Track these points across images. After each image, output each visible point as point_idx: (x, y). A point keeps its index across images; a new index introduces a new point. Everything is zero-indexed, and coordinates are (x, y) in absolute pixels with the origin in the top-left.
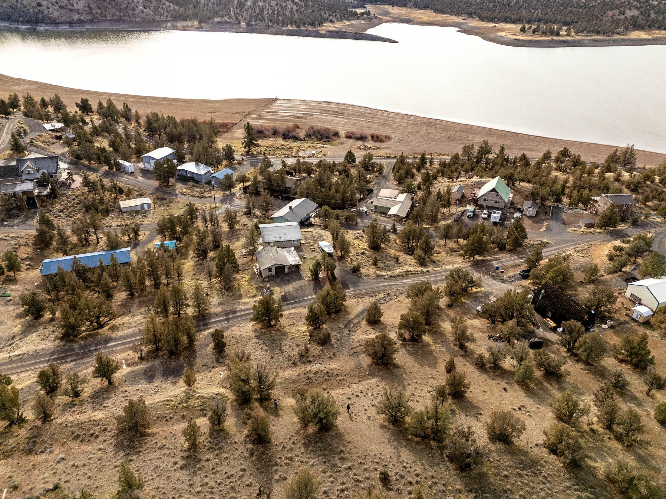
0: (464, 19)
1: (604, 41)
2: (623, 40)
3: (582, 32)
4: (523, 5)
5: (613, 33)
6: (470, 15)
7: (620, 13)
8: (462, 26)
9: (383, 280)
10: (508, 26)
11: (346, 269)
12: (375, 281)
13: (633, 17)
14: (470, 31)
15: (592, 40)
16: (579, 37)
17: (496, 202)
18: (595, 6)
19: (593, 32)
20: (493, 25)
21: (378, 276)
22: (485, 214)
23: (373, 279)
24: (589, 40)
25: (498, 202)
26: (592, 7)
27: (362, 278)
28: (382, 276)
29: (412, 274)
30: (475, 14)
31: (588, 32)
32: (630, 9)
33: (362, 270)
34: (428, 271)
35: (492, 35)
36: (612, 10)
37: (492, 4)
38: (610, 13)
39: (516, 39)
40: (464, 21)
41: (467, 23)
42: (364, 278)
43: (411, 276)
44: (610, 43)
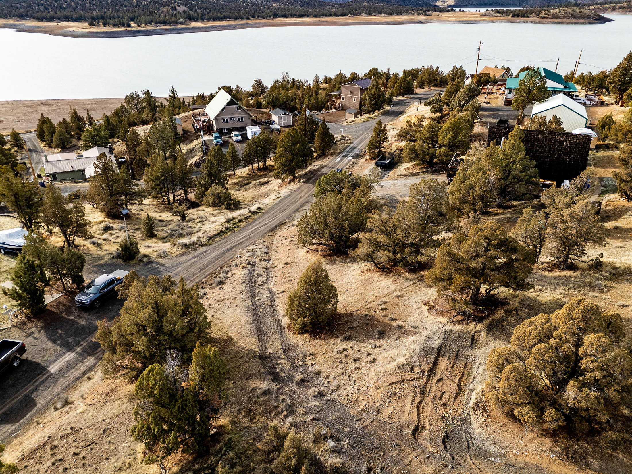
0: (17, 21)
1: (173, 30)
2: (188, 29)
3: (150, 23)
4: (77, 7)
5: (177, 23)
6: (22, 17)
7: (172, 8)
8: (18, 27)
9: (202, 249)
10: (72, 24)
11: (102, 262)
12: (191, 256)
13: (184, 12)
14: (30, 30)
15: (163, 29)
16: (149, 28)
17: (239, 119)
18: (147, 4)
19: (159, 22)
20: (56, 24)
21: (186, 246)
22: (236, 135)
23: (182, 255)
24: (160, 29)
25: (242, 119)
26: (145, 5)
27: (158, 263)
28: (194, 244)
29: (240, 221)
30: (27, 16)
31: (155, 23)
32: (179, 6)
33: (143, 250)
34: (259, 208)
35: (60, 32)
36: (164, 7)
37: (41, 8)
38: (164, 9)
39: (90, 32)
40: (18, 23)
41: (23, 24)
42: (161, 261)
43: (243, 224)
44: (179, 32)
